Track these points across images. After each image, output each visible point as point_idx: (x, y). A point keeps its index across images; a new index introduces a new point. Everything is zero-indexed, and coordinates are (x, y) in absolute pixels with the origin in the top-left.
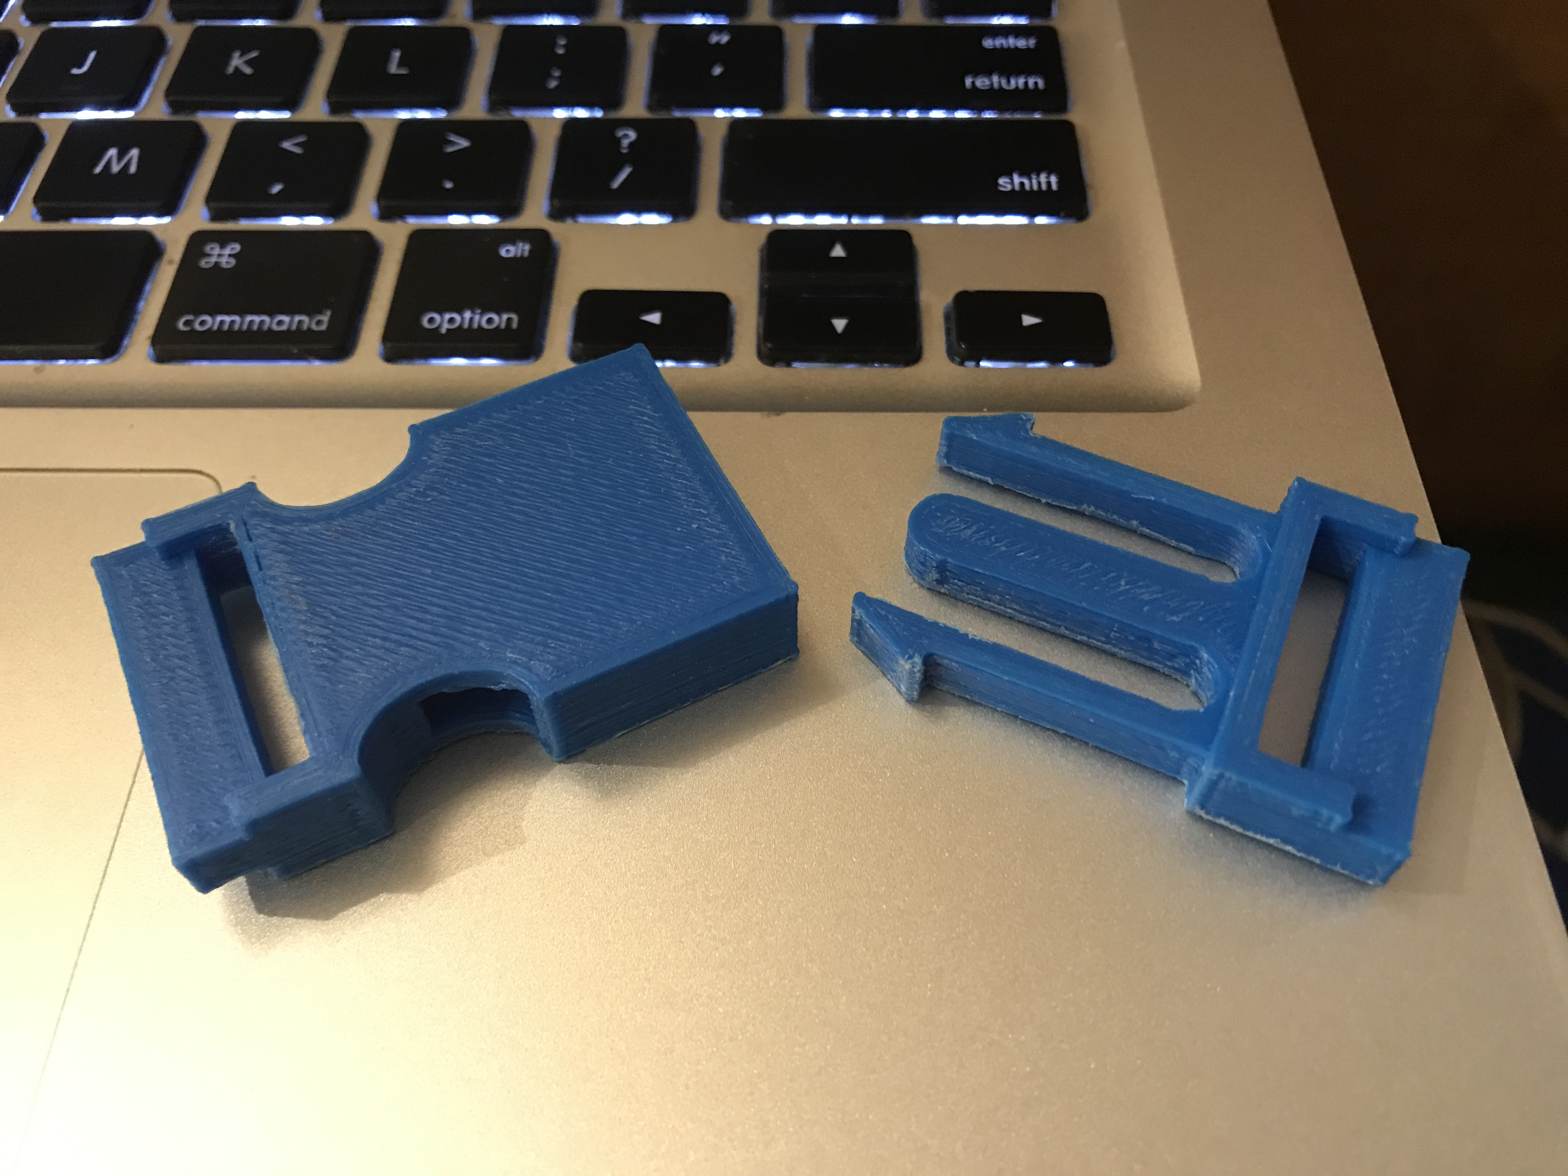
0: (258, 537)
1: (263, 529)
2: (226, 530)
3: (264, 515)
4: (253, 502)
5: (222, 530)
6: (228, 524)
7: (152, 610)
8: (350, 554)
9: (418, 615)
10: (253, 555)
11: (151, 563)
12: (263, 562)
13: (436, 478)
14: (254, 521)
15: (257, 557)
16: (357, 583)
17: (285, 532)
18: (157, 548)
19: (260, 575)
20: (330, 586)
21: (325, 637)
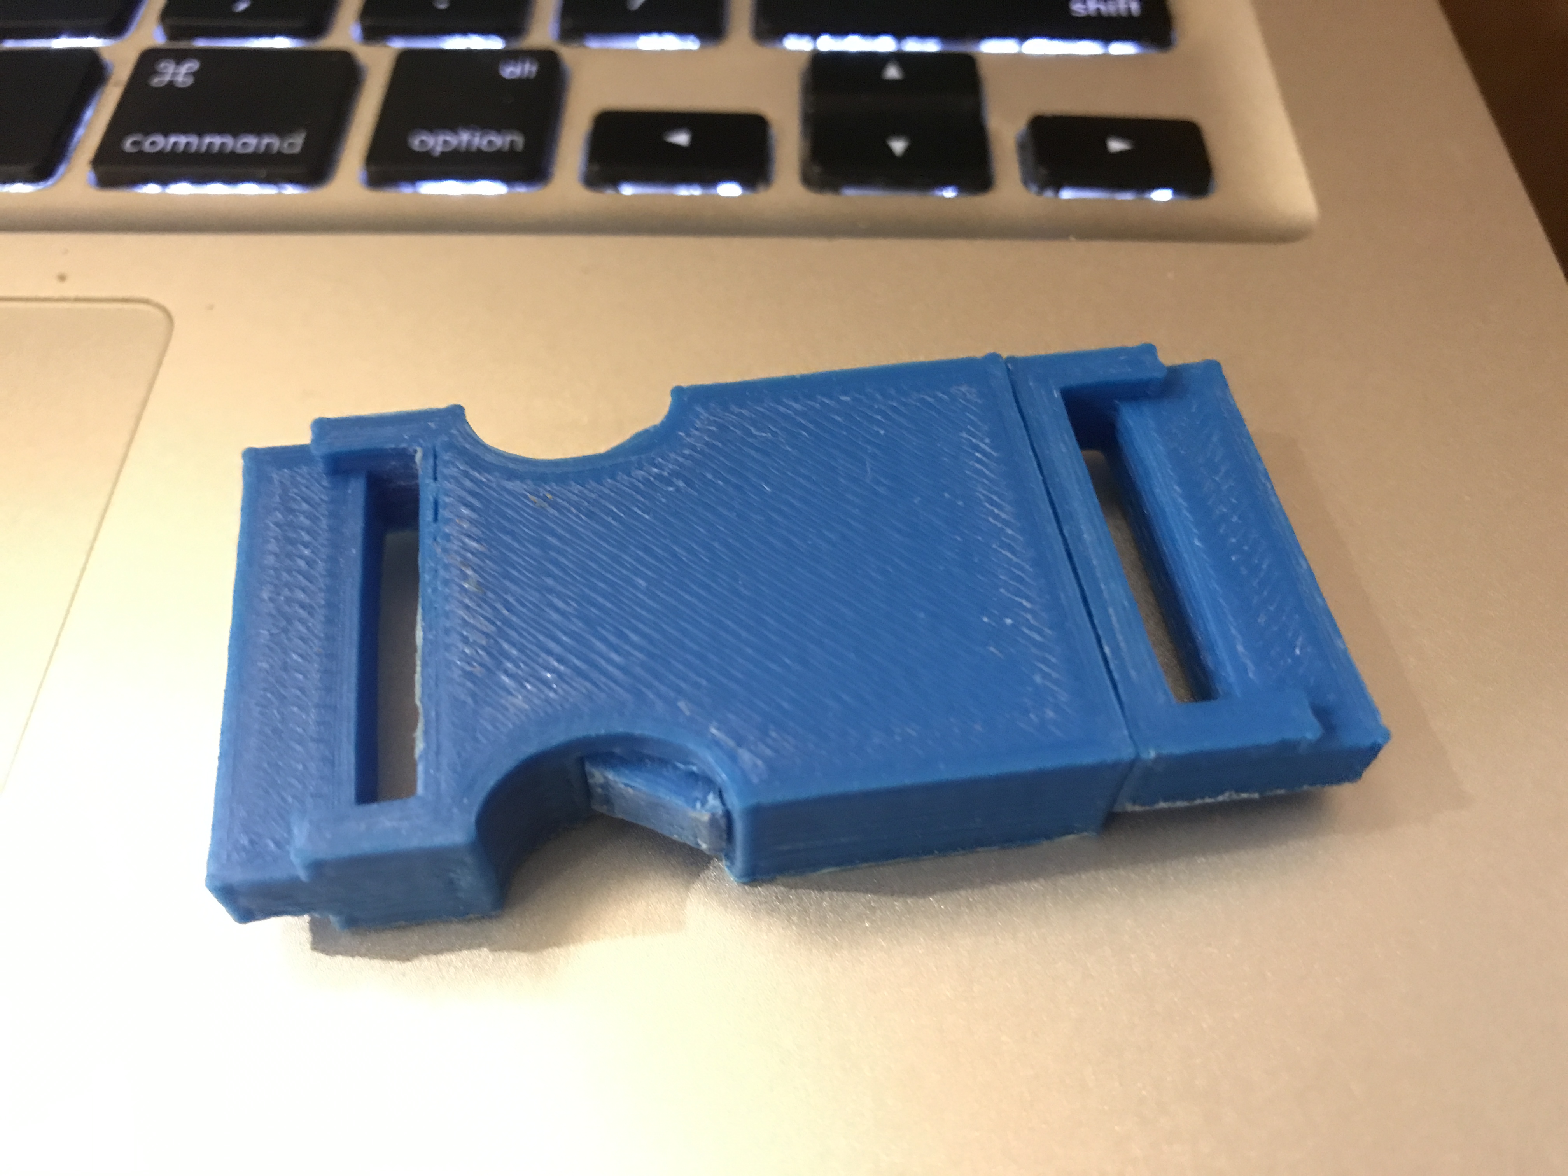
0: (446, 478)
1: (455, 470)
2: (412, 457)
3: (462, 453)
4: (454, 431)
5: (406, 457)
6: (415, 451)
7: (292, 535)
8: (553, 534)
9: (612, 639)
10: (431, 499)
11: (310, 474)
12: (441, 511)
13: (688, 463)
14: (447, 457)
15: (436, 504)
16: (550, 575)
17: (482, 482)
18: (323, 457)
19: (433, 528)
20: (515, 568)
21: (487, 635)
